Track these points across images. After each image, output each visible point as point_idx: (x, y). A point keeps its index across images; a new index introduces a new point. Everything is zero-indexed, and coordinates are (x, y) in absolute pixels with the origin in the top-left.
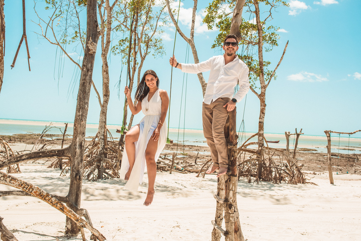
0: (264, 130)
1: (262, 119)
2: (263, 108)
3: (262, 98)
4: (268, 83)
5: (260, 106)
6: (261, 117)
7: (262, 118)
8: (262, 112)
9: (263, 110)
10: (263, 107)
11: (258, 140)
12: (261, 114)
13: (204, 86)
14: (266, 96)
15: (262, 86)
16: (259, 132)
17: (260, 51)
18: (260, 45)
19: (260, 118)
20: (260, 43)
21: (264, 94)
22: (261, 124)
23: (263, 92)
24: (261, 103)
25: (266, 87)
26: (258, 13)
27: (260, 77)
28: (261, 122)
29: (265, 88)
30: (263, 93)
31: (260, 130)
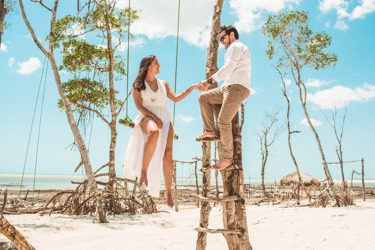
0: (115, 160)
1: (113, 148)
2: (114, 137)
3: (113, 126)
4: (119, 111)
5: (111, 134)
6: (112, 146)
7: (114, 147)
8: (113, 141)
9: (114, 139)
10: (114, 136)
11: (109, 170)
12: (112, 142)
14: (116, 125)
15: (113, 114)
16: (110, 162)
17: (111, 78)
18: (111, 71)
19: (111, 147)
20: (112, 70)
21: (115, 122)
22: (112, 153)
23: (114, 120)
24: (112, 132)
25: (117, 115)
26: (110, 40)
27: (111, 105)
28: (112, 152)
29: (116, 116)
30: (114, 121)
31: (111, 160)
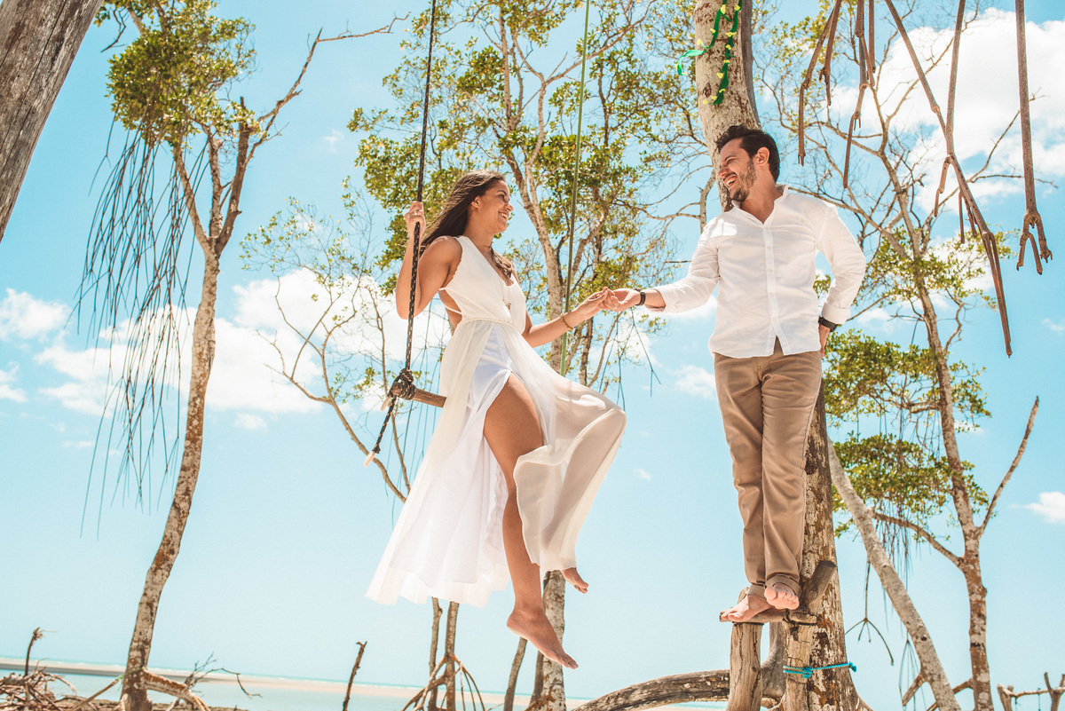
0: (990, 669)
1: (979, 634)
2: (978, 601)
3: (972, 567)
4: (985, 522)
5: (967, 593)
6: (976, 628)
7: (981, 632)
8: (977, 611)
9: (980, 607)
10: (979, 597)
11: (977, 703)
12: (975, 617)
13: (864, 519)
14: (981, 563)
15: (968, 532)
16: (975, 677)
17: (947, 428)
18: (947, 409)
19: (972, 632)
20: (947, 404)
21: (977, 556)
22: (980, 649)
23: (973, 549)
24: (969, 585)
25: (979, 534)
26: (932, 322)
27: (958, 505)
28: (979, 645)
29: (976, 538)
30: (971, 551)
31: (976, 671)
